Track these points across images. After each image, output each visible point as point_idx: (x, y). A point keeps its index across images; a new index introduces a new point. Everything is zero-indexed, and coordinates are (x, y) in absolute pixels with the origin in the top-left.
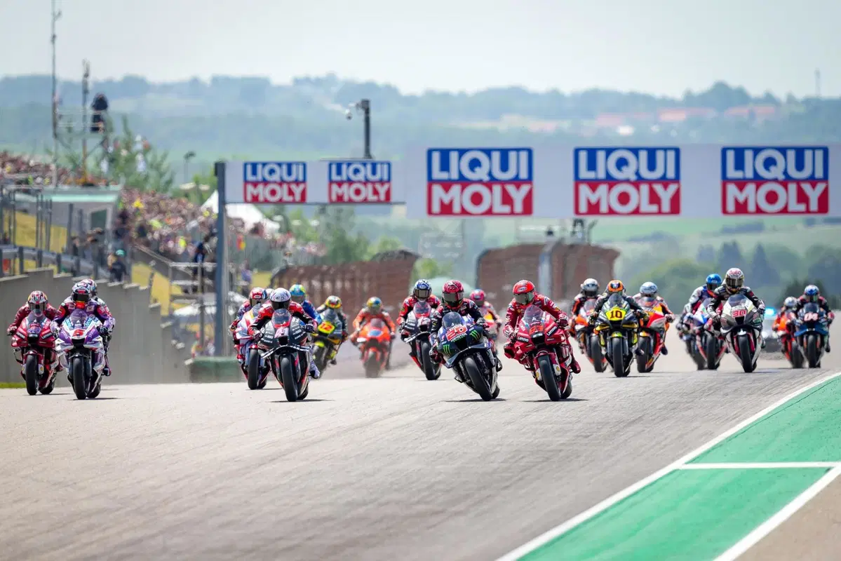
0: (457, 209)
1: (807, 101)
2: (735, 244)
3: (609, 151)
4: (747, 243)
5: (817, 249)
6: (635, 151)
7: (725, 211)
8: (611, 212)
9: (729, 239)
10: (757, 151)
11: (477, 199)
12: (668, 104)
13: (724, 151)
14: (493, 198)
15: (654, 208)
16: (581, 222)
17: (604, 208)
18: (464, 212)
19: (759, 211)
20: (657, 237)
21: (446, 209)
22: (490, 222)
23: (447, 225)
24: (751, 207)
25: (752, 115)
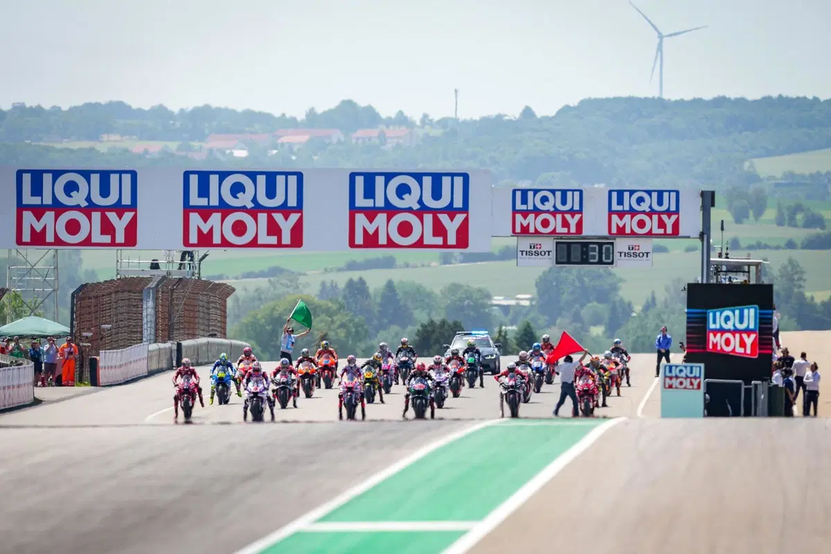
0: (50, 238)
1: (443, 122)
2: (362, 282)
3: (223, 175)
4: (376, 281)
5: (455, 288)
6: (252, 175)
7: (352, 244)
8: (225, 243)
9: (355, 275)
10: (389, 177)
11: (73, 227)
12: (289, 123)
13: (353, 176)
14: (91, 226)
15: (273, 240)
16: (191, 254)
17: (217, 239)
18: (58, 242)
19: (391, 244)
20: (275, 272)
21: (38, 239)
22: (87, 253)
23: (37, 256)
24: (382, 240)
25: (382, 138)
